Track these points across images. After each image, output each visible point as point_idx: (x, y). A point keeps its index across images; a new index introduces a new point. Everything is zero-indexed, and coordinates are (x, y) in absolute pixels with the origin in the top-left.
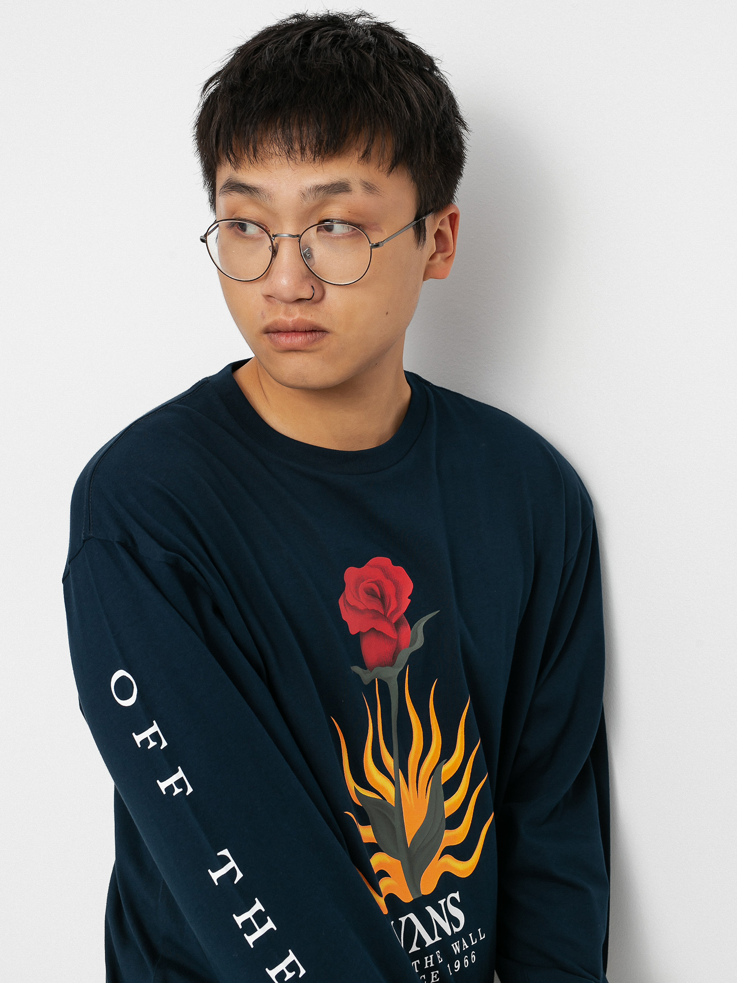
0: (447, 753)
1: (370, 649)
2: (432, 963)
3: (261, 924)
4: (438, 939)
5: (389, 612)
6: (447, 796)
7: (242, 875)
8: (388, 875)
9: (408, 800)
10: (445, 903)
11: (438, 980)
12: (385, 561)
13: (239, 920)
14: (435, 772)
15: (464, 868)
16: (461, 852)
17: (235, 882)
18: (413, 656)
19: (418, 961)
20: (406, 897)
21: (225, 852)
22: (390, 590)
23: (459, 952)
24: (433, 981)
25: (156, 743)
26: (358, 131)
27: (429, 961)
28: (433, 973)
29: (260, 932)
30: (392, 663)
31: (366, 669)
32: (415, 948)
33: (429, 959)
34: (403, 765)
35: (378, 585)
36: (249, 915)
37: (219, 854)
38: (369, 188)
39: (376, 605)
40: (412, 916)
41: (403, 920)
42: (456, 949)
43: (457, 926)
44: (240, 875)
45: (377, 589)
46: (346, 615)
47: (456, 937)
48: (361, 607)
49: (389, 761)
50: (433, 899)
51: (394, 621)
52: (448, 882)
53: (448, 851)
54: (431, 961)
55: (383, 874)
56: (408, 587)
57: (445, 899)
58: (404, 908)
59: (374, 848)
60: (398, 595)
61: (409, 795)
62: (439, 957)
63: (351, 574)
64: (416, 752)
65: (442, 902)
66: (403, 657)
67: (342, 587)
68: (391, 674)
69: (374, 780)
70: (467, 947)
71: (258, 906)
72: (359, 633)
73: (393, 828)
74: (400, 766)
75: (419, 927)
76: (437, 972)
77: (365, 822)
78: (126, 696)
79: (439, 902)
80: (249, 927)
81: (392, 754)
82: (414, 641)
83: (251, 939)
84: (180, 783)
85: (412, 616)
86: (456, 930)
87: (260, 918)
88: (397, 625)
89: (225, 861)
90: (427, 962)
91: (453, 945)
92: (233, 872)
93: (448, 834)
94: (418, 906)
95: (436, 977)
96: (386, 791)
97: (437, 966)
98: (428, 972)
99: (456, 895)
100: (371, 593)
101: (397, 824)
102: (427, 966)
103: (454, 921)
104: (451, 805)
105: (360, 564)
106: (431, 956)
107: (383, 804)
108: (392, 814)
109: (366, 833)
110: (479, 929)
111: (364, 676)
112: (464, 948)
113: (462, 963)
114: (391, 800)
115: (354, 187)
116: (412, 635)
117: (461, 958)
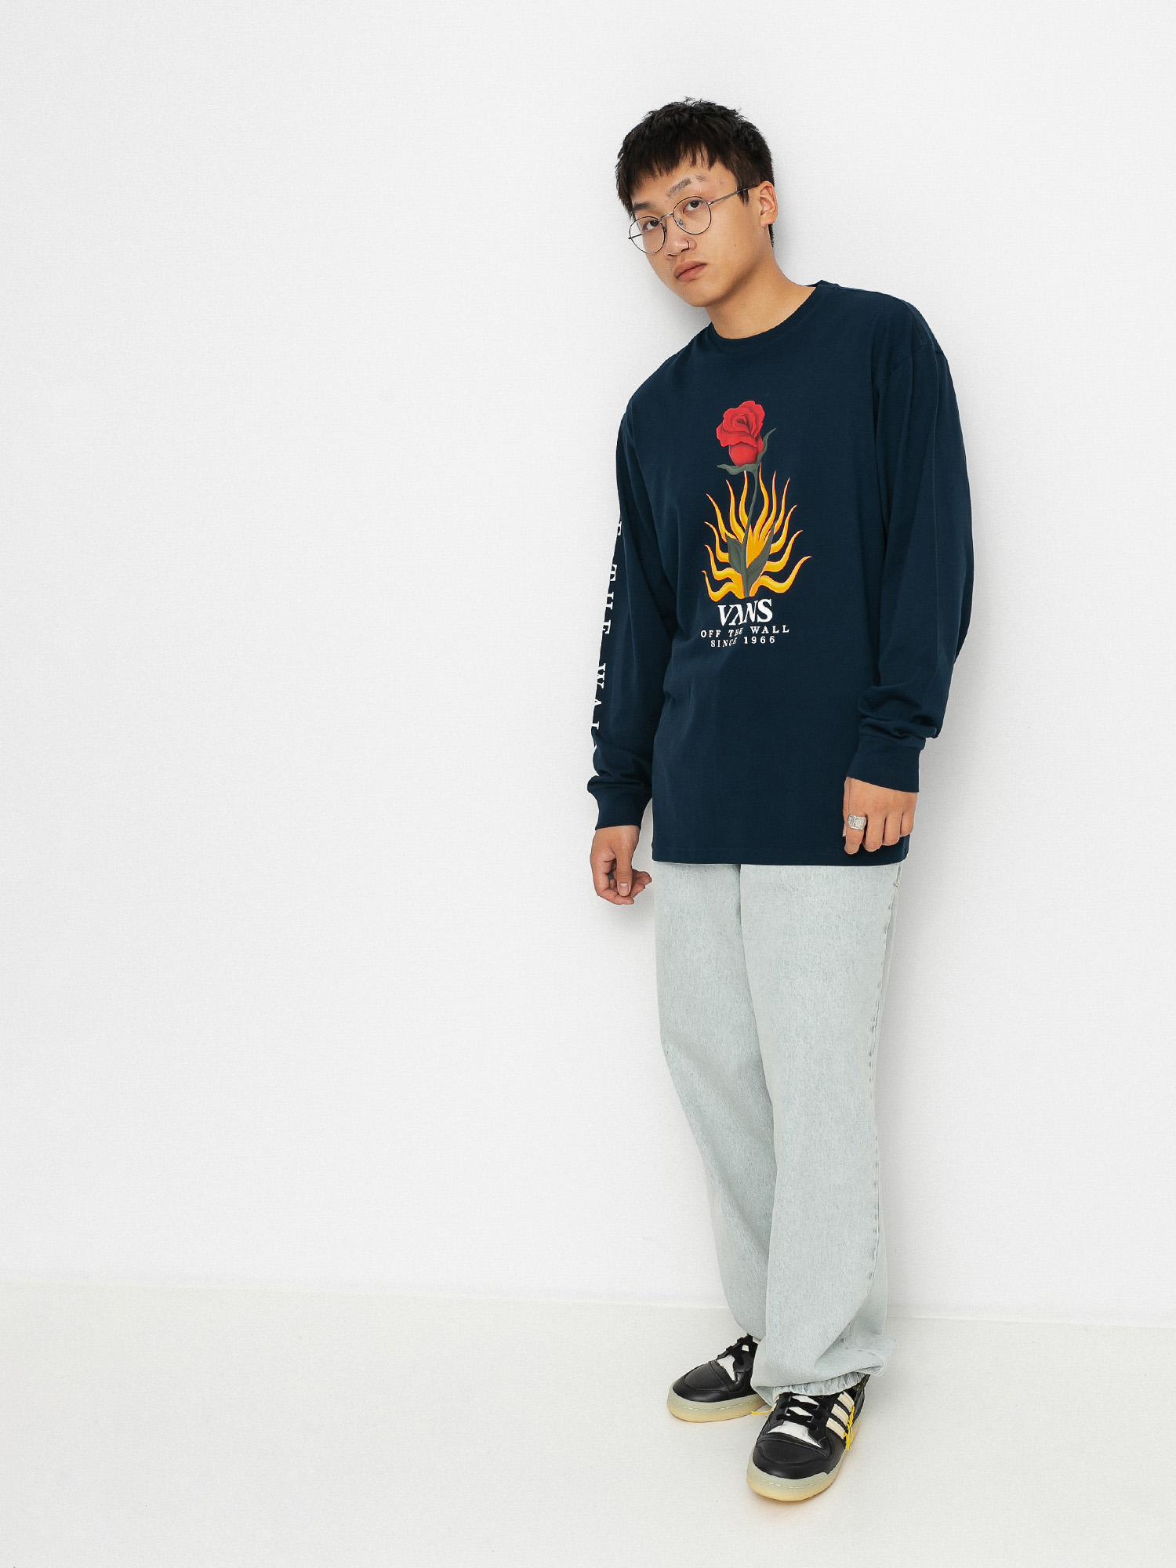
1: (733, 454)
4: (745, 622)
5: (751, 431)
6: (774, 541)
8: (731, 581)
9: (751, 544)
10: (758, 603)
12: (751, 403)
15: (780, 588)
18: (764, 455)
20: (740, 596)
22: (752, 419)
23: (756, 632)
26: (685, 153)
30: (754, 462)
31: (734, 465)
32: (733, 623)
34: (753, 524)
35: (745, 417)
38: (701, 179)
39: (744, 428)
40: (739, 607)
41: (732, 606)
42: (754, 630)
43: (764, 618)
45: (745, 419)
46: (720, 436)
47: (756, 624)
48: (732, 431)
49: (745, 520)
50: (753, 600)
51: (754, 436)
52: (764, 592)
53: (770, 574)
56: (762, 415)
58: (737, 601)
59: (726, 566)
60: (756, 421)
61: (752, 540)
62: (742, 631)
63: (728, 413)
64: (762, 517)
67: (720, 421)
69: (734, 527)
70: (767, 632)
72: (727, 445)
73: (740, 556)
77: (725, 550)
79: (755, 602)
81: (747, 513)
86: (760, 620)
88: (756, 439)
91: (751, 627)
93: (768, 563)
96: (741, 536)
99: (769, 601)
100: (740, 421)
101: (742, 554)
103: (759, 614)
104: (776, 547)
105: (735, 406)
107: (736, 541)
108: (741, 549)
109: (723, 557)
110: (784, 626)
111: (733, 470)
112: (763, 632)
113: (758, 640)
114: (741, 541)
115: (694, 180)
116: (763, 445)
117: (759, 636)
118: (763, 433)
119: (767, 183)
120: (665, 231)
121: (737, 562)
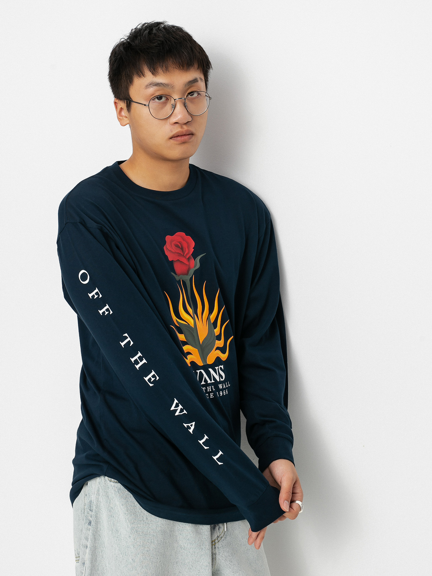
0: (211, 311)
1: (177, 267)
2: (210, 390)
3: (141, 361)
4: (213, 381)
5: (185, 255)
6: (214, 328)
7: (133, 343)
9: (200, 326)
10: (218, 369)
11: (213, 397)
12: (183, 234)
13: (133, 360)
14: (208, 318)
15: (223, 356)
16: (222, 350)
17: (131, 345)
18: (196, 272)
19: (205, 388)
21: (126, 335)
22: (185, 245)
23: (222, 388)
24: (211, 397)
25: (97, 296)
27: (209, 389)
28: (211, 394)
29: (141, 364)
30: (187, 274)
31: (176, 274)
32: (203, 383)
33: (209, 388)
34: (196, 312)
35: (180, 243)
36: (136, 357)
37: (124, 335)
38: (201, 80)
39: (179, 251)
41: (198, 371)
42: (220, 386)
43: (222, 378)
44: (132, 343)
45: (179, 245)
46: (167, 253)
47: (220, 382)
48: (173, 251)
49: (190, 310)
50: (213, 366)
51: (187, 258)
52: (218, 361)
53: (218, 348)
54: (210, 389)
55: (189, 353)
56: (193, 244)
57: (218, 367)
58: (199, 367)
59: (185, 343)
60: (188, 247)
61: (200, 324)
62: (213, 388)
63: (168, 238)
64: (200, 309)
65: (217, 368)
66: (192, 271)
67: (165, 243)
68: (187, 278)
69: (184, 317)
70: (225, 387)
71: (140, 354)
72: (172, 261)
73: (194, 336)
74: (195, 312)
75: (205, 375)
76: (213, 393)
77: (181, 332)
78: (84, 280)
79: (215, 368)
80: (136, 362)
81: (191, 308)
82: (195, 266)
83: (137, 367)
84: (107, 310)
85: (194, 255)
86: (221, 380)
87: (141, 359)
88: (189, 259)
89: (126, 338)
90: (208, 389)
91: (219, 385)
92: (129, 342)
93: (217, 342)
94: (206, 368)
95: (212, 395)
96: (190, 322)
97: (212, 391)
98: (209, 393)
99: (222, 367)
100: (177, 246)
101: (195, 336)
102: (208, 391)
103: (220, 376)
104: (217, 331)
105: (172, 234)
106: (210, 387)
107: (188, 326)
108: (193, 332)
109: (181, 337)
111: (176, 277)
114: (192, 325)
115: (198, 80)
116: (195, 264)
117: (222, 391)
120: (174, 107)
121: (192, 340)
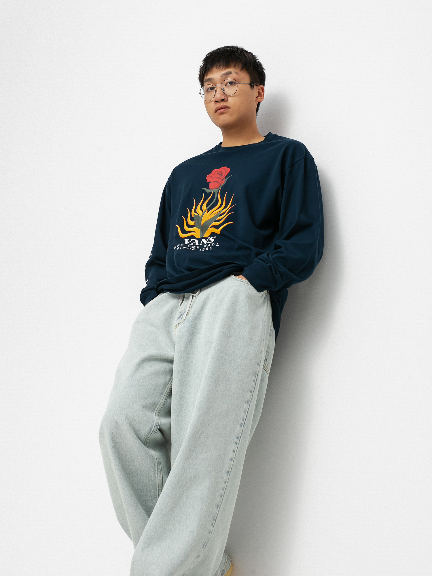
4: (201, 244)
6: (220, 216)
8: (194, 232)
10: (210, 238)
14: (220, 212)
15: (218, 231)
16: (217, 227)
20: (198, 236)
22: (224, 173)
30: (218, 188)
31: (210, 189)
38: (236, 73)
39: (219, 176)
40: (196, 240)
41: (192, 240)
42: (205, 246)
49: (205, 208)
52: (213, 234)
53: (213, 226)
58: (195, 238)
59: (193, 226)
61: (207, 214)
69: (198, 211)
70: (210, 246)
72: (210, 182)
73: (199, 222)
77: (193, 220)
81: (207, 207)
88: (223, 180)
93: (214, 223)
96: (200, 213)
99: (215, 237)
100: (218, 173)
103: (209, 241)
107: (198, 216)
108: (199, 219)
109: (191, 223)
110: (217, 243)
111: (208, 191)
112: (208, 246)
113: (205, 249)
114: (200, 215)
115: (233, 73)
116: (225, 181)
117: (205, 248)
118: (226, 178)
119: (262, 86)
120: (216, 92)
121: (198, 225)
